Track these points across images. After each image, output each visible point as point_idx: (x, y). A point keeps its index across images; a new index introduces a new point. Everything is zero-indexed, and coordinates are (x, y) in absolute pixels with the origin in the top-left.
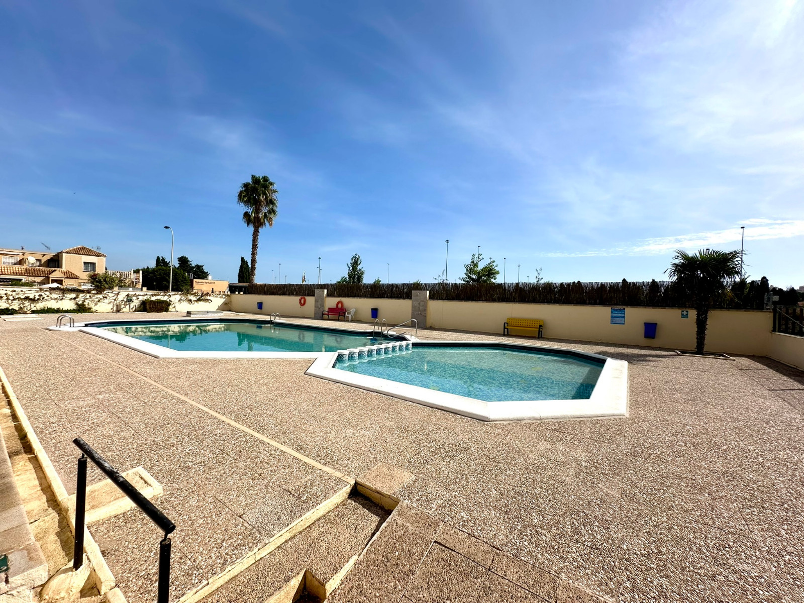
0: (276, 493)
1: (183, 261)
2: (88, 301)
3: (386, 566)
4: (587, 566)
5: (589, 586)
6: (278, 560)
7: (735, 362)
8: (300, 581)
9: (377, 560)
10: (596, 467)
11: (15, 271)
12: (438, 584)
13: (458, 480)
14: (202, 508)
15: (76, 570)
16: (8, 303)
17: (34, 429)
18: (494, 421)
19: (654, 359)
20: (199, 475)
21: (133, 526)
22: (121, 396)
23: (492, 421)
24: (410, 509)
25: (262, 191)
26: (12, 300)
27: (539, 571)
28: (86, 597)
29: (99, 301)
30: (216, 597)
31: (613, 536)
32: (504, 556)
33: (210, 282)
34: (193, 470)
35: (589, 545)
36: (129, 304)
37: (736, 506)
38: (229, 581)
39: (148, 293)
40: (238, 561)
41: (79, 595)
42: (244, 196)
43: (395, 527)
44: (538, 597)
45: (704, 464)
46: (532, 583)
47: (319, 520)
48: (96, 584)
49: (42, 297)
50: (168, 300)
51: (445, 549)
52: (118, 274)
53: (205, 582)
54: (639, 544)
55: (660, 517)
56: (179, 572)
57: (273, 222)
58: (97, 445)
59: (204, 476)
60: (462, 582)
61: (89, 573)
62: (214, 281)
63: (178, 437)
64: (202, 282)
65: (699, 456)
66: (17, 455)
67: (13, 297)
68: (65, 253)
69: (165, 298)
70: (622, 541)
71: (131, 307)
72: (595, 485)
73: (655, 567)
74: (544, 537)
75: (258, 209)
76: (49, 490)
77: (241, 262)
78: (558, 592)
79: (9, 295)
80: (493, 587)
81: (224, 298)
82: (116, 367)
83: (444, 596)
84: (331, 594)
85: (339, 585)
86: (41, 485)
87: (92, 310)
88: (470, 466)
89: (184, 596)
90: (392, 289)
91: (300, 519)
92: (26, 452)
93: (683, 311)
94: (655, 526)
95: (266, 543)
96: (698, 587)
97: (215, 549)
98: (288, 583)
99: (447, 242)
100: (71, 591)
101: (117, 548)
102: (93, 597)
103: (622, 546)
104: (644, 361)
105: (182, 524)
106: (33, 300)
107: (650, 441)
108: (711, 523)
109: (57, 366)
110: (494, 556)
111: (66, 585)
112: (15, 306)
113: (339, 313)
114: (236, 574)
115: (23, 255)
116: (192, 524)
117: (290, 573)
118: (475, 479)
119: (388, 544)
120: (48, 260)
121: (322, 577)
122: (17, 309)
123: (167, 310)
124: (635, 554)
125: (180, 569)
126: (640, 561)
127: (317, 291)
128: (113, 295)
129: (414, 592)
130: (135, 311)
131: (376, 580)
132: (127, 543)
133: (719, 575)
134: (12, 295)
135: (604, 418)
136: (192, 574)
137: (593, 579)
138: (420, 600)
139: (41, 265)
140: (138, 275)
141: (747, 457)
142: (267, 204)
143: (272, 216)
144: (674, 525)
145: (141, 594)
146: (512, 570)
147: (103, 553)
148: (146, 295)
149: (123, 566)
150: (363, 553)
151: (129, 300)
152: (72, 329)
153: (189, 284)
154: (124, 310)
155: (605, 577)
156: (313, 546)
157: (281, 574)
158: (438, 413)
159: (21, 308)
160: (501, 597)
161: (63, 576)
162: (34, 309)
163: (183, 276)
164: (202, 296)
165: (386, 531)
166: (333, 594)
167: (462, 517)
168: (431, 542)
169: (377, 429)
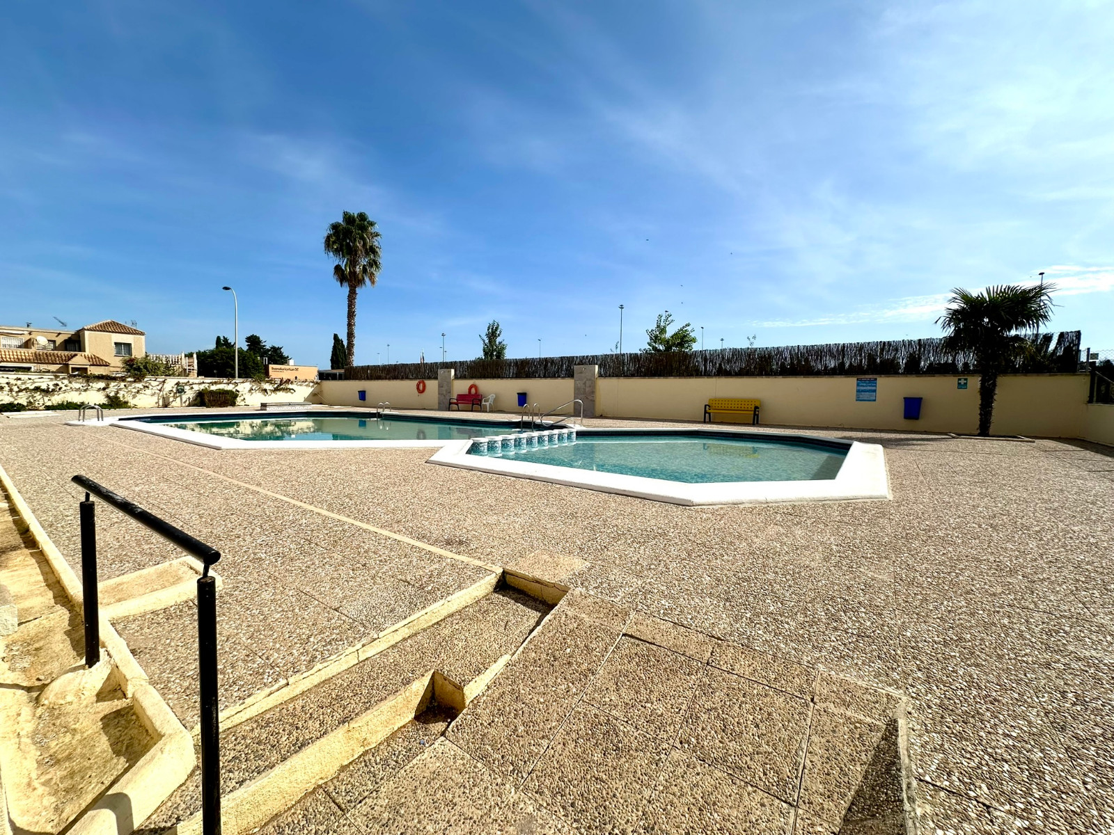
0: (387, 584)
1: (254, 341)
2: (124, 393)
3: (553, 665)
4: (856, 656)
5: (860, 677)
6: (392, 661)
7: (1035, 444)
8: (426, 686)
9: (539, 659)
10: (853, 550)
11: (20, 357)
12: (632, 684)
13: (652, 567)
14: (279, 602)
15: (90, 667)
16: (12, 396)
17: (41, 523)
18: (699, 505)
19: (919, 442)
20: (276, 567)
21: (178, 622)
22: (166, 487)
23: (696, 505)
24: (586, 597)
25: (359, 234)
26: (17, 392)
27: (784, 663)
28: (105, 701)
29: (138, 392)
30: (301, 702)
31: (890, 622)
32: (729, 646)
33: (291, 368)
34: (267, 562)
35: (855, 633)
36: (181, 396)
37: (1065, 588)
38: (319, 684)
39: (205, 381)
40: (332, 658)
41: (95, 699)
42: (334, 243)
43: (563, 618)
44: (784, 693)
45: (1009, 545)
46: (774, 677)
47: (451, 615)
48: (120, 685)
49: (58, 387)
50: (234, 390)
51: (640, 642)
52: (164, 359)
53: (282, 682)
54: (929, 630)
55: (955, 601)
56: (245, 671)
57: (377, 279)
58: (129, 538)
59: (282, 567)
60: (668, 680)
61: (109, 671)
62: (297, 367)
63: (246, 528)
64: (281, 369)
65: (1001, 538)
66: (15, 550)
67: (18, 387)
68: (88, 330)
69: (230, 387)
70: (904, 627)
71: (184, 400)
72: (854, 570)
73: (958, 655)
74: (786, 626)
75: (354, 261)
76: (57, 585)
77: (333, 341)
78: (815, 686)
79: (12, 385)
80: (714, 685)
81: (312, 386)
82: (160, 459)
83: (642, 698)
84: (472, 701)
85: (484, 691)
86: (46, 580)
87: (129, 404)
88: (670, 552)
89: (252, 697)
90: (546, 365)
91: (423, 612)
92: (26, 547)
93: (959, 379)
94: (949, 611)
95: (374, 637)
96: (1026, 676)
97: (298, 645)
98: (407, 686)
99: (622, 307)
100: (83, 694)
101: (153, 646)
102: (116, 700)
103: (904, 634)
104: (904, 445)
105: (249, 619)
106: (46, 392)
107: (927, 523)
108: (1032, 606)
109: (77, 459)
110: (713, 648)
111: (73, 687)
112: (23, 399)
113: (473, 400)
114: (331, 676)
115: (30, 334)
116: (265, 619)
117: (411, 675)
118: (678, 565)
119: (555, 640)
120: (65, 340)
121: (458, 679)
122: (25, 404)
123: (233, 404)
124: (925, 641)
125: (247, 667)
126: (933, 649)
127: (441, 372)
128: (157, 383)
129: (596, 695)
130: (189, 405)
131: (539, 683)
132: (168, 641)
133: (1055, 662)
134: (16, 385)
135: (858, 501)
136: (263, 673)
137: (866, 670)
138: (606, 704)
139: (55, 348)
140: (191, 360)
141: (1071, 538)
142: (367, 254)
143: (373, 270)
144: (978, 610)
145: (187, 696)
146: (743, 663)
147: (133, 652)
148: (203, 383)
149: (161, 665)
150: (518, 652)
151: (180, 390)
152: (100, 424)
153: (263, 371)
154: (174, 404)
155: (884, 667)
156: (445, 644)
157: (397, 675)
158: (619, 499)
159: (30, 402)
160: (728, 695)
161: (70, 675)
162: (49, 404)
163: (254, 360)
164: (281, 384)
165: (551, 625)
166: (475, 702)
167: (662, 605)
168: (618, 635)
169: (532, 515)
